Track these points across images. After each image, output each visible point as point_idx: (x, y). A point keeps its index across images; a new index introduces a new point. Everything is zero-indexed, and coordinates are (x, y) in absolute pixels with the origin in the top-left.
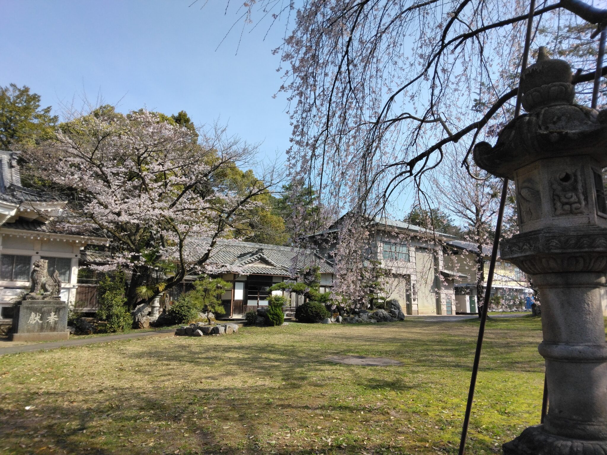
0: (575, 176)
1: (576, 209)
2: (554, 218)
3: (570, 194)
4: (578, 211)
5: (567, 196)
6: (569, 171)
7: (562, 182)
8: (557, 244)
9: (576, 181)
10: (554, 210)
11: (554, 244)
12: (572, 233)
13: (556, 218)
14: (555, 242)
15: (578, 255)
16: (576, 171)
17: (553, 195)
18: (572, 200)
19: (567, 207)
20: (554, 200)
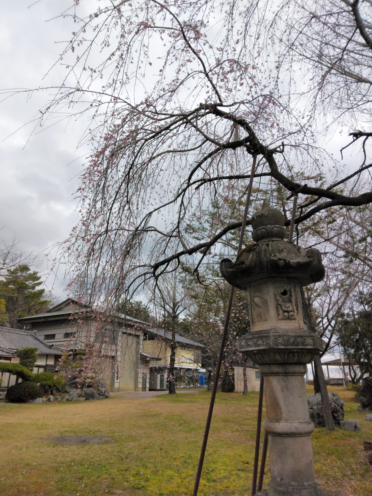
0: (291, 292)
1: (292, 316)
2: (278, 322)
3: (288, 305)
4: (293, 317)
5: (286, 306)
6: (287, 288)
7: (282, 296)
8: (282, 342)
9: (291, 295)
10: (277, 315)
11: (280, 342)
12: (291, 334)
13: (279, 322)
14: (280, 340)
15: (295, 351)
16: (290, 289)
17: (277, 304)
18: (290, 309)
19: (286, 314)
20: (277, 308)
